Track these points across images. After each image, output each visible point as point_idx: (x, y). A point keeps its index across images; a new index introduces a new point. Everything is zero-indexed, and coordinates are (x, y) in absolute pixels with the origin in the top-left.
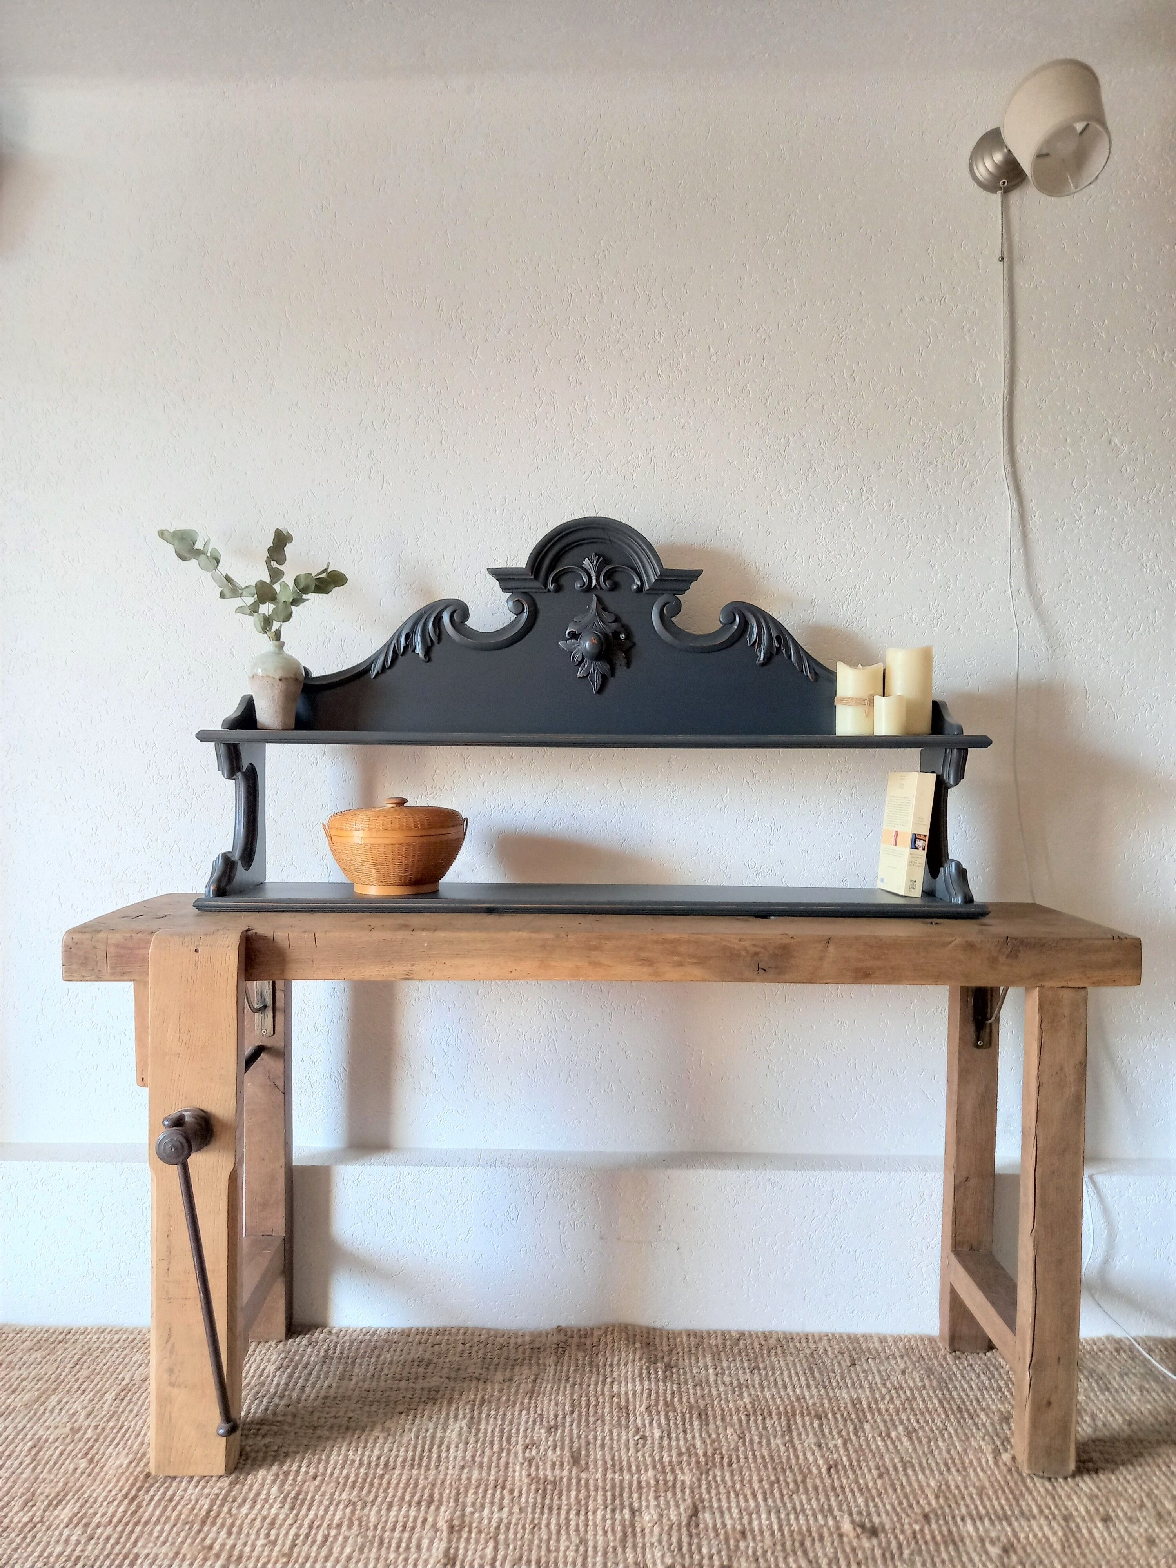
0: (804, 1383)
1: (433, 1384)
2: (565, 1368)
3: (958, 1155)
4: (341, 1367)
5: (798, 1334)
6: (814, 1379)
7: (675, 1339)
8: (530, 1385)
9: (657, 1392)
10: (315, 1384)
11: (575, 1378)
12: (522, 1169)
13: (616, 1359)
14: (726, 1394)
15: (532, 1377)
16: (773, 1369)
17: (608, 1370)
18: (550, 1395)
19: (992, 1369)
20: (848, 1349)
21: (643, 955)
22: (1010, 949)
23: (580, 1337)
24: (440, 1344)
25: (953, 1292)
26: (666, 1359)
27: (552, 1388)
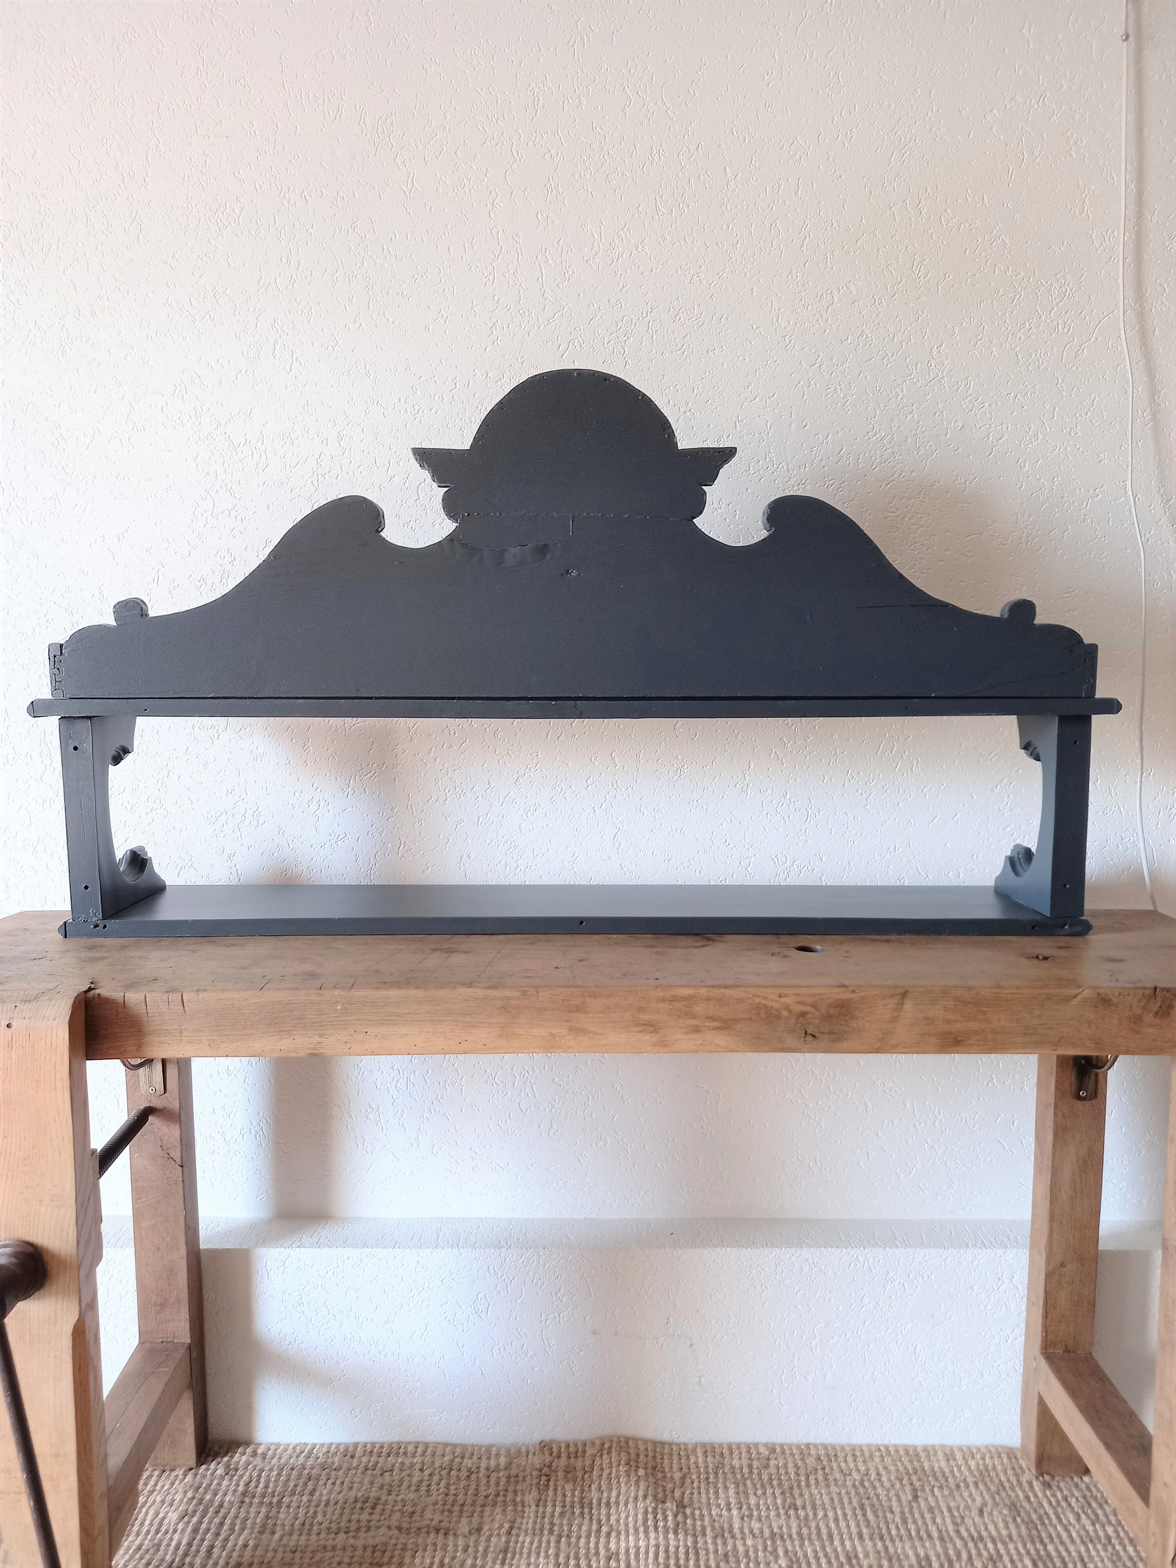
0: (854, 1530)
1: (378, 1540)
2: (549, 1509)
3: (1051, 1235)
4: (263, 1510)
5: (843, 1448)
6: (868, 1525)
7: (688, 1458)
8: (503, 1539)
9: (667, 1551)
10: (226, 1540)
11: (561, 1526)
12: (492, 1250)
13: (614, 1494)
14: (756, 1551)
15: (507, 1526)
16: (814, 1507)
17: (604, 1511)
18: (529, 1556)
19: (1094, 1505)
20: (908, 1473)
21: (645, 1017)
22: (1159, 1004)
23: (569, 1457)
24: (392, 1470)
25: (1041, 1402)
26: (677, 1494)
27: (531, 1543)
